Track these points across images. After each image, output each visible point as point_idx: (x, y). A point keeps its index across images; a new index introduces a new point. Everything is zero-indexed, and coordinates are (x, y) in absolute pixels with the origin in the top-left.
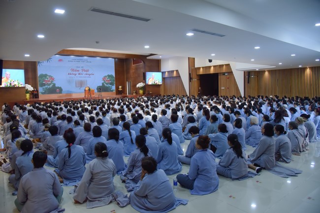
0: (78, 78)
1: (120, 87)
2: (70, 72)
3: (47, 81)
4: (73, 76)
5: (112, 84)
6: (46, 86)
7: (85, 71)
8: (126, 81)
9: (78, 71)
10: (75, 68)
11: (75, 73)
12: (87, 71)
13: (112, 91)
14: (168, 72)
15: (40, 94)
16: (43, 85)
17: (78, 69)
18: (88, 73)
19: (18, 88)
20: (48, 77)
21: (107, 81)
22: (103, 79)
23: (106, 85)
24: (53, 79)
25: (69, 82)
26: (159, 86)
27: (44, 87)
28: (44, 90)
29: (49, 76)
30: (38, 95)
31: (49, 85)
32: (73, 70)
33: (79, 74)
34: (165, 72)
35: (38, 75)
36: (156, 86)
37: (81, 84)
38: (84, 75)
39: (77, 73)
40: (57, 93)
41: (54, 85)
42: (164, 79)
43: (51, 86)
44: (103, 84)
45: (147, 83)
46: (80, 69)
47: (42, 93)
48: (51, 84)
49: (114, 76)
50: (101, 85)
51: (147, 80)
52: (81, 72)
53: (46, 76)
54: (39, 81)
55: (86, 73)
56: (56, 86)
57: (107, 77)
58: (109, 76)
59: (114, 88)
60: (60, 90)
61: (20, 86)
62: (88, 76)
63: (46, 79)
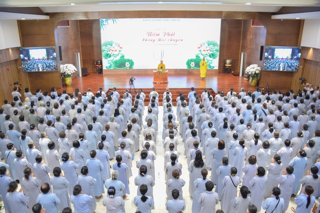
1: (228, 61)
2: (146, 37)
3: (113, 51)
4: (150, 43)
6: (112, 58)
7: (169, 35)
8: (242, 51)
9: (158, 35)
10: (153, 31)
11: (152, 38)
13: (213, 67)
15: (104, 69)
16: (108, 56)
17: (157, 32)
18: (173, 38)
19: (50, 72)
20: (114, 45)
21: (204, 51)
22: (199, 48)
24: (121, 48)
27: (109, 59)
28: (109, 63)
31: (116, 56)
32: (150, 34)
33: (160, 40)
34: (309, 48)
35: (102, 43)
37: (162, 55)
38: (167, 42)
39: (156, 38)
40: (127, 68)
41: (123, 56)
42: (303, 61)
43: (118, 58)
44: (197, 56)
46: (161, 32)
47: (107, 68)
49: (218, 43)
50: (194, 57)
52: (161, 36)
53: (111, 43)
54: (103, 51)
56: (126, 58)
57: (206, 45)
58: (209, 43)
59: (215, 62)
60: (131, 63)
62: (173, 42)
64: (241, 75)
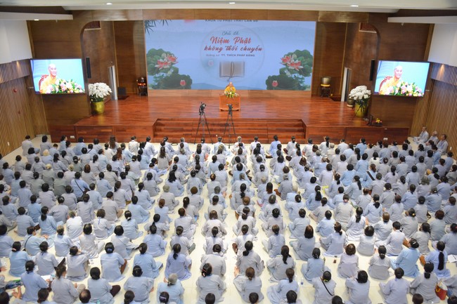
0: (225, 57)
1: (325, 80)
2: (210, 44)
3: (162, 63)
4: (216, 52)
5: (304, 72)
6: (161, 74)
7: (242, 42)
8: (345, 66)
9: (227, 41)
10: (220, 36)
11: (218, 45)
12: (248, 41)
13: (304, 88)
14: (447, 67)
15: (149, 89)
16: (155, 71)
17: (226, 37)
18: (248, 46)
19: (74, 95)
20: (164, 55)
21: (292, 64)
22: (284, 60)
23: (288, 74)
24: (174, 60)
25: (207, 65)
26: (412, 100)
27: (157, 75)
28: (156, 81)
29: (167, 53)
30: (147, 89)
31: (166, 71)
32: (215, 40)
33: (229, 49)
34: (439, 65)
35: (147, 52)
36: (402, 100)
37: (232, 70)
38: (239, 52)
39: (224, 45)
40: (182, 88)
41: (176, 71)
42: (431, 83)
43: (170, 73)
44: (282, 71)
45: (377, 90)
46: (231, 38)
47: (154, 87)
48: (169, 69)
49: (312, 53)
50: (277, 73)
51: (378, 82)
52: (232, 43)
53: (160, 52)
54: (148, 64)
55: (243, 45)
56: (181, 73)
57: (295, 56)
58: (299, 53)
59: (308, 81)
60: (188, 81)
61: (77, 92)
62: (248, 52)
63: (161, 60)
64: (343, 99)
